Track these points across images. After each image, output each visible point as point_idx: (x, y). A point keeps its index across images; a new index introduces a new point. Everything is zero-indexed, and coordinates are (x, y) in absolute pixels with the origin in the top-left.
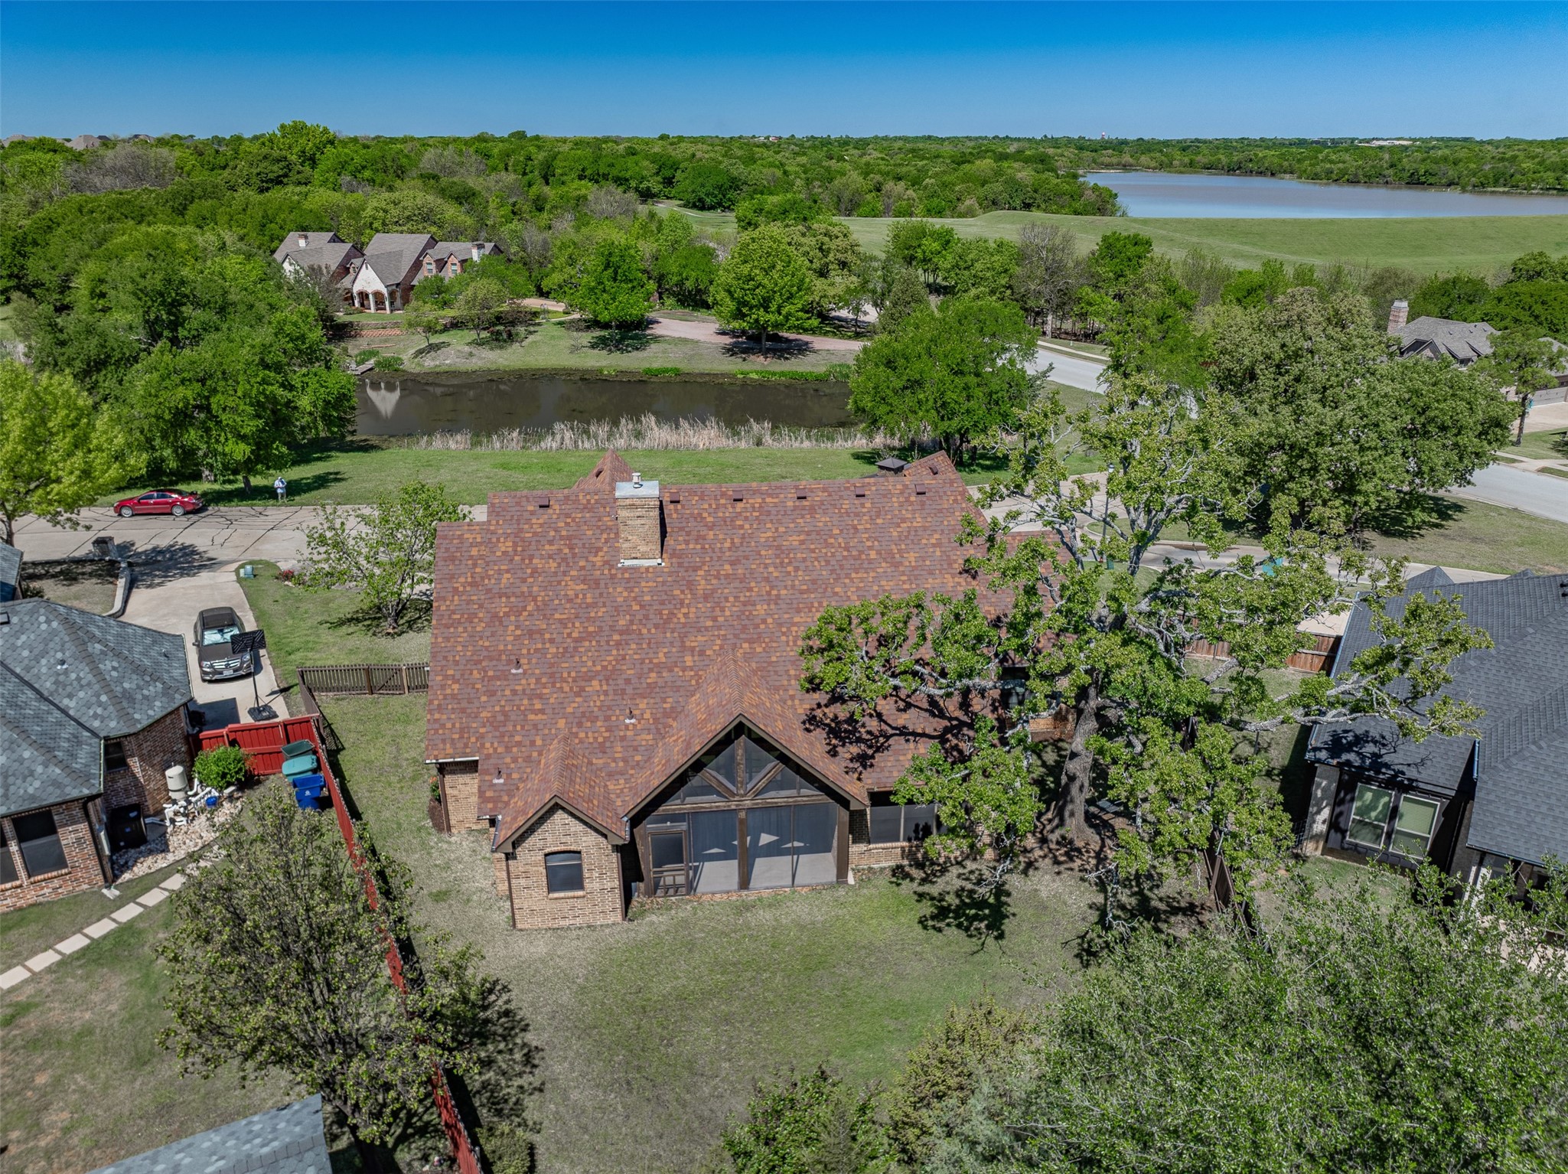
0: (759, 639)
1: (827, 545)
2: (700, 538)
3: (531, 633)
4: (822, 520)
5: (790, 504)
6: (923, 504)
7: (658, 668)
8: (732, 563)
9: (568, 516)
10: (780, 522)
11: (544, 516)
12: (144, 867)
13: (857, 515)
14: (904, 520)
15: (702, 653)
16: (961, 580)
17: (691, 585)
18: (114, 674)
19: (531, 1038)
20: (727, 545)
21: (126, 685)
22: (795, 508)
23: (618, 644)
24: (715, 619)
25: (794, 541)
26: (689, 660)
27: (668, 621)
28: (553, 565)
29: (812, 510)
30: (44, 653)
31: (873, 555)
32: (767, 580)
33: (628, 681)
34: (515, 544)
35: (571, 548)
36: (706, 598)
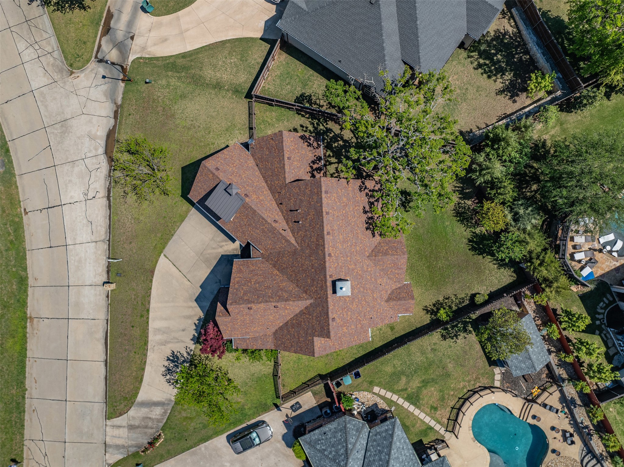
0: (364, 249)
1: (342, 226)
2: (341, 268)
3: (365, 316)
4: (336, 227)
5: (331, 238)
6: (330, 192)
7: (371, 278)
8: (347, 257)
9: (336, 311)
10: (336, 241)
11: (337, 319)
12: (383, 405)
13: (333, 215)
14: (335, 200)
15: (368, 266)
16: (350, 185)
17: (353, 270)
18: (354, 437)
19: (441, 299)
20: (342, 258)
21: (355, 433)
22: (332, 236)
23: (367, 290)
24: (360, 262)
25: (341, 237)
26: (369, 269)
27: (361, 276)
28: (349, 313)
29: (333, 230)
30: (357, 458)
31: (344, 212)
32: (351, 246)
33: (374, 286)
34: (344, 326)
35: (345, 308)
36: (356, 265)
